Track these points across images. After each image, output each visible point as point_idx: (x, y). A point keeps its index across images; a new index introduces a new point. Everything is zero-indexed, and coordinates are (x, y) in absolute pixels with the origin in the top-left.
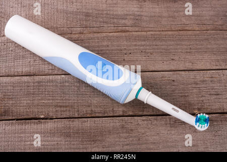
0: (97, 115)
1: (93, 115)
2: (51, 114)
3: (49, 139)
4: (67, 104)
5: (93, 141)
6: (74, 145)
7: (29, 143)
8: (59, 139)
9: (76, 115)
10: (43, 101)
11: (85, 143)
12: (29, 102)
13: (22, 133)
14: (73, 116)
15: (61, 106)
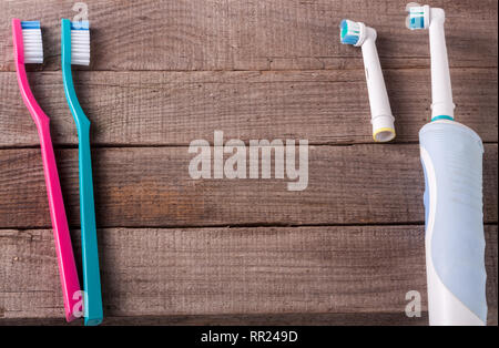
0: (379, 220)
1: (371, 221)
2: (294, 218)
3: (293, 262)
4: (323, 199)
5: (374, 267)
6: (338, 274)
7: (254, 269)
8: (311, 263)
9: (341, 221)
10: (278, 193)
11: (358, 271)
12: (252, 193)
13: (241, 250)
14: (335, 222)
15: (311, 204)
